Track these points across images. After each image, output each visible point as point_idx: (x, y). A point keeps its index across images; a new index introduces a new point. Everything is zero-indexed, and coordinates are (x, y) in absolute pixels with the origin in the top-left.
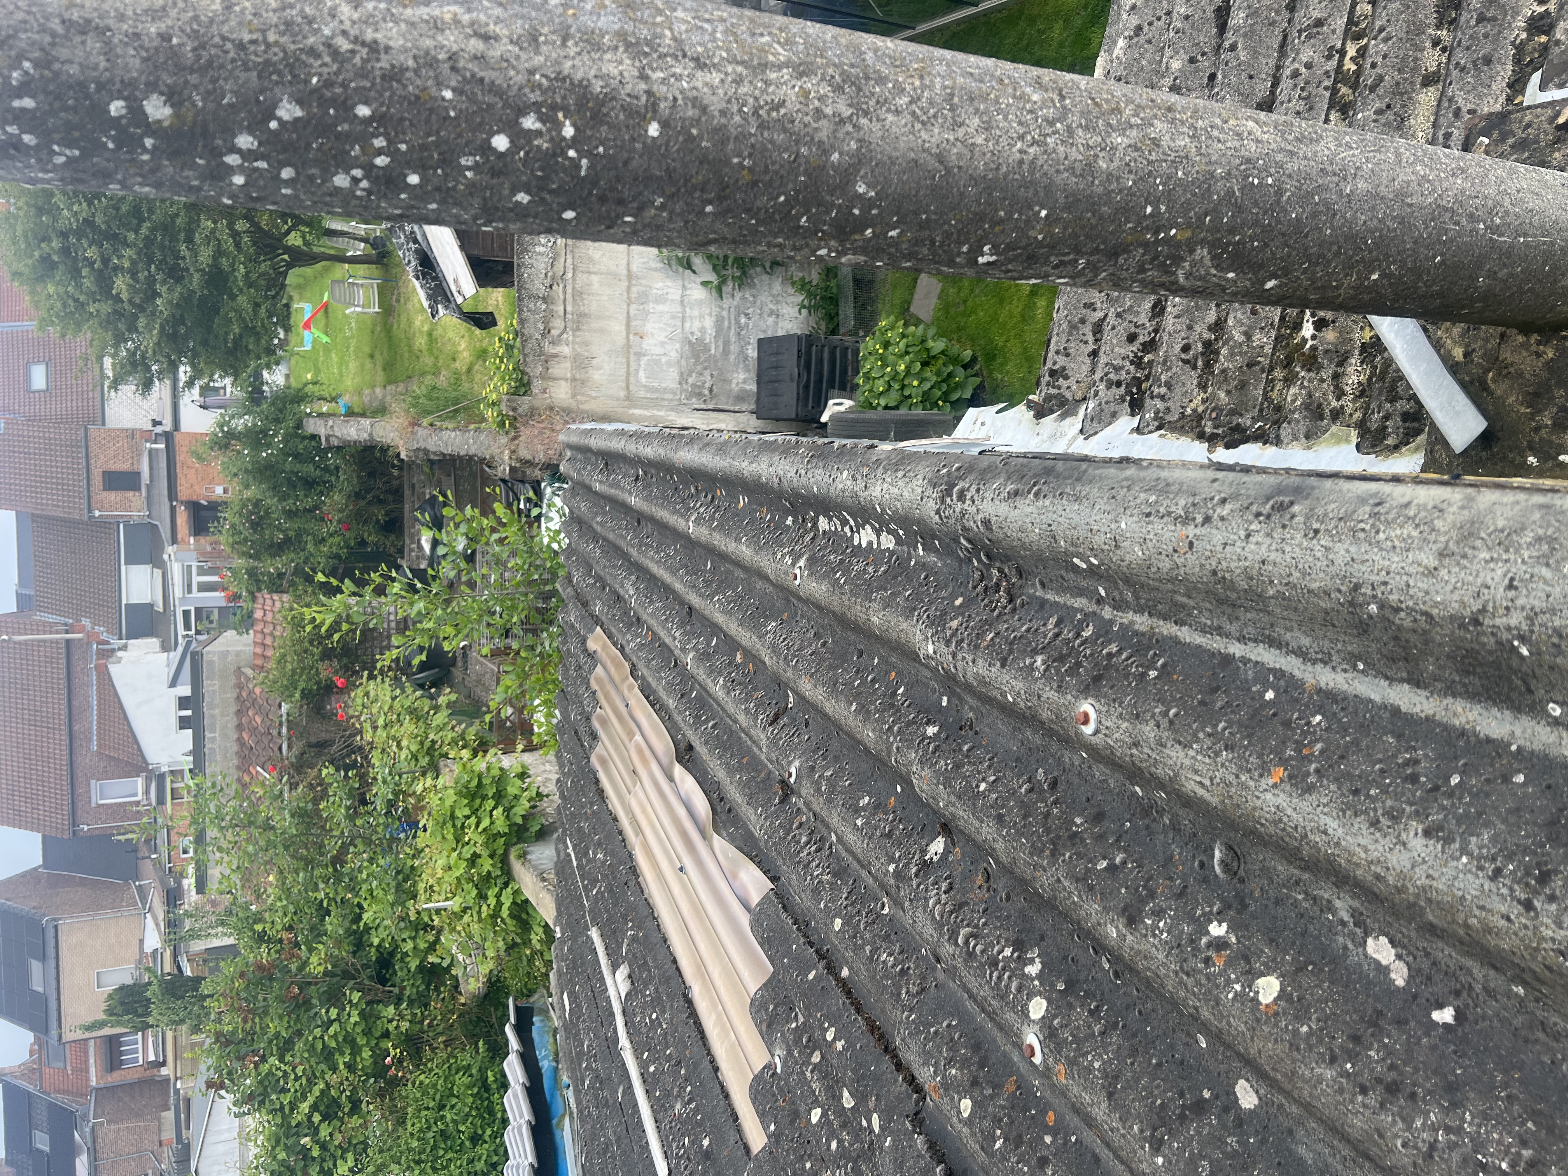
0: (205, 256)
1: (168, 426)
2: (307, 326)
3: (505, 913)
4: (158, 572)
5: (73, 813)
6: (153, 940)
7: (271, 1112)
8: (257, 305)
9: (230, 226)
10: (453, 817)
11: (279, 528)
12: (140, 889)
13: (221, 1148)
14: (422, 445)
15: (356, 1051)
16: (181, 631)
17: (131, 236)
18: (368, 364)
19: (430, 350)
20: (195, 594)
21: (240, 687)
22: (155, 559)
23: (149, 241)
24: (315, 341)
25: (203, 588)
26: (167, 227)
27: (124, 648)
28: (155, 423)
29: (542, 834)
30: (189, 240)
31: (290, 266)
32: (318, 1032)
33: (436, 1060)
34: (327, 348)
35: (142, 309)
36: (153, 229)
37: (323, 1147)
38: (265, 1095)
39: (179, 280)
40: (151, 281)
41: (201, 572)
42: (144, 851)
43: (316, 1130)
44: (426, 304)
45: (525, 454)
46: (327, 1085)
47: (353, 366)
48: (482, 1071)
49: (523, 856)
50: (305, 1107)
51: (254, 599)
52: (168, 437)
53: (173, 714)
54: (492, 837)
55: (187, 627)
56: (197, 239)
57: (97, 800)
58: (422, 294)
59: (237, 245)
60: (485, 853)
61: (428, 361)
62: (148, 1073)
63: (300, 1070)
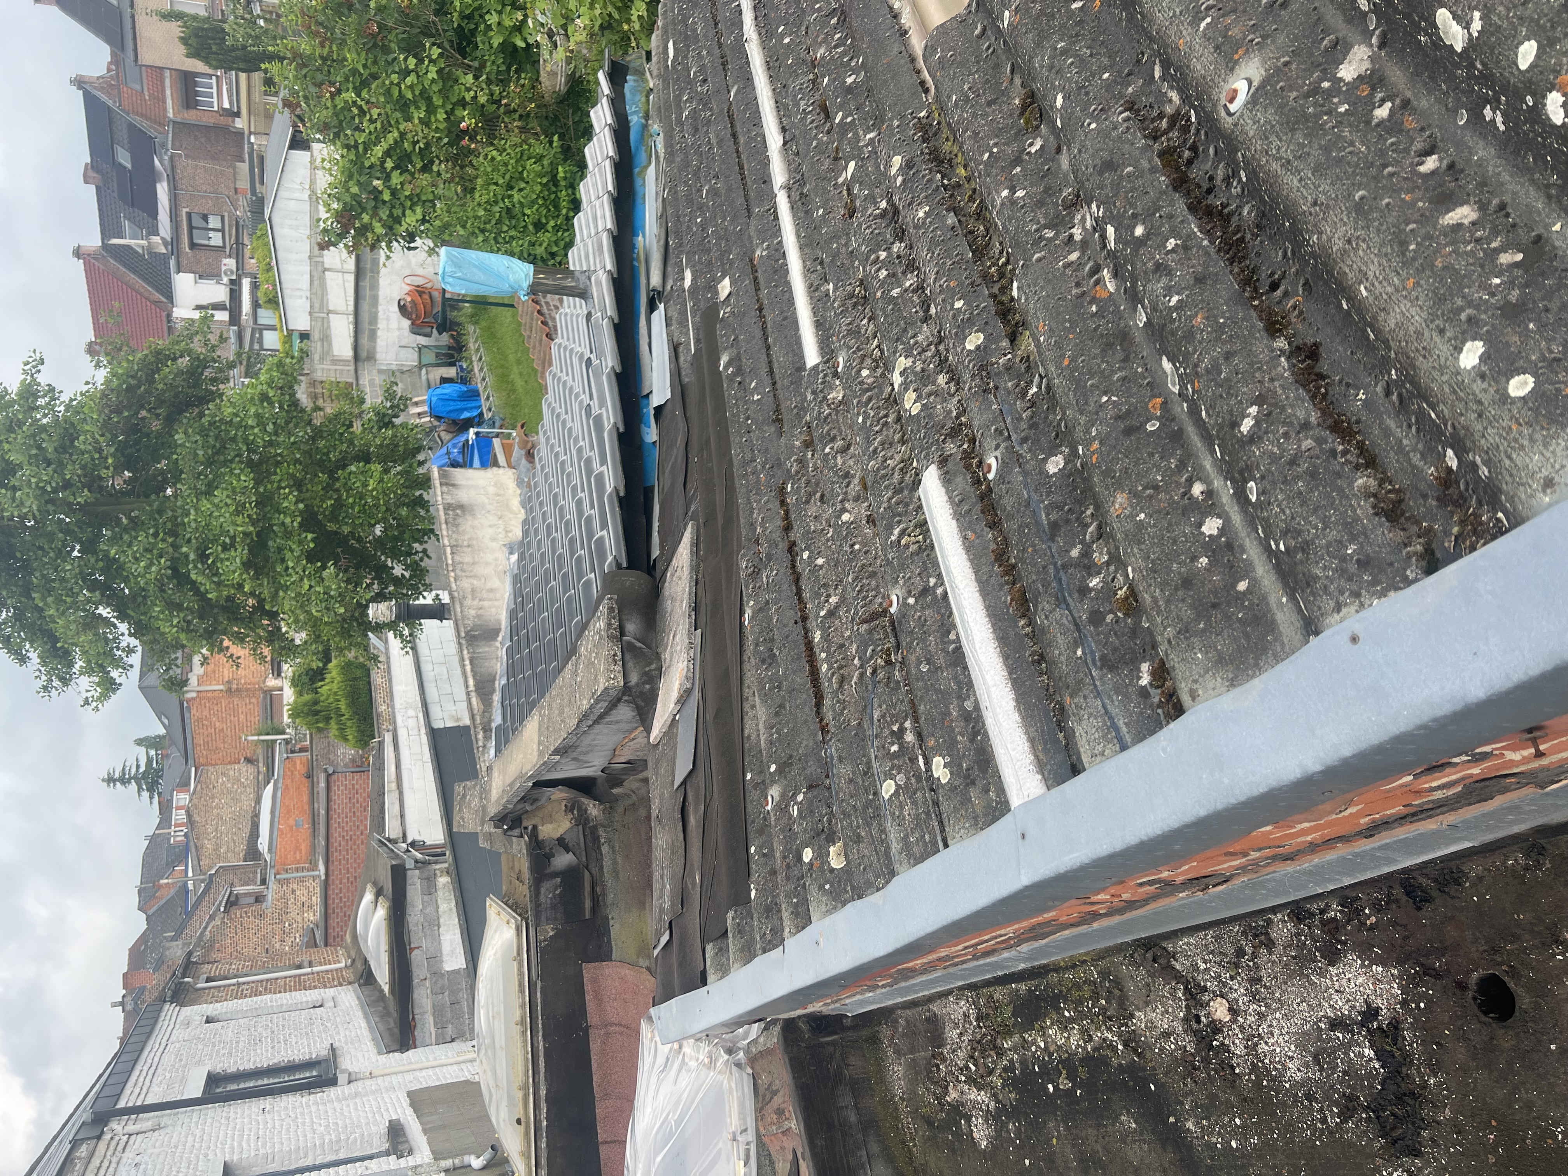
32: (395, 78)
33: (510, 141)
37: (394, 193)
38: (341, 127)
43: (388, 177)
46: (402, 135)
48: (554, 166)
50: (378, 151)
62: (223, 120)
63: (375, 112)
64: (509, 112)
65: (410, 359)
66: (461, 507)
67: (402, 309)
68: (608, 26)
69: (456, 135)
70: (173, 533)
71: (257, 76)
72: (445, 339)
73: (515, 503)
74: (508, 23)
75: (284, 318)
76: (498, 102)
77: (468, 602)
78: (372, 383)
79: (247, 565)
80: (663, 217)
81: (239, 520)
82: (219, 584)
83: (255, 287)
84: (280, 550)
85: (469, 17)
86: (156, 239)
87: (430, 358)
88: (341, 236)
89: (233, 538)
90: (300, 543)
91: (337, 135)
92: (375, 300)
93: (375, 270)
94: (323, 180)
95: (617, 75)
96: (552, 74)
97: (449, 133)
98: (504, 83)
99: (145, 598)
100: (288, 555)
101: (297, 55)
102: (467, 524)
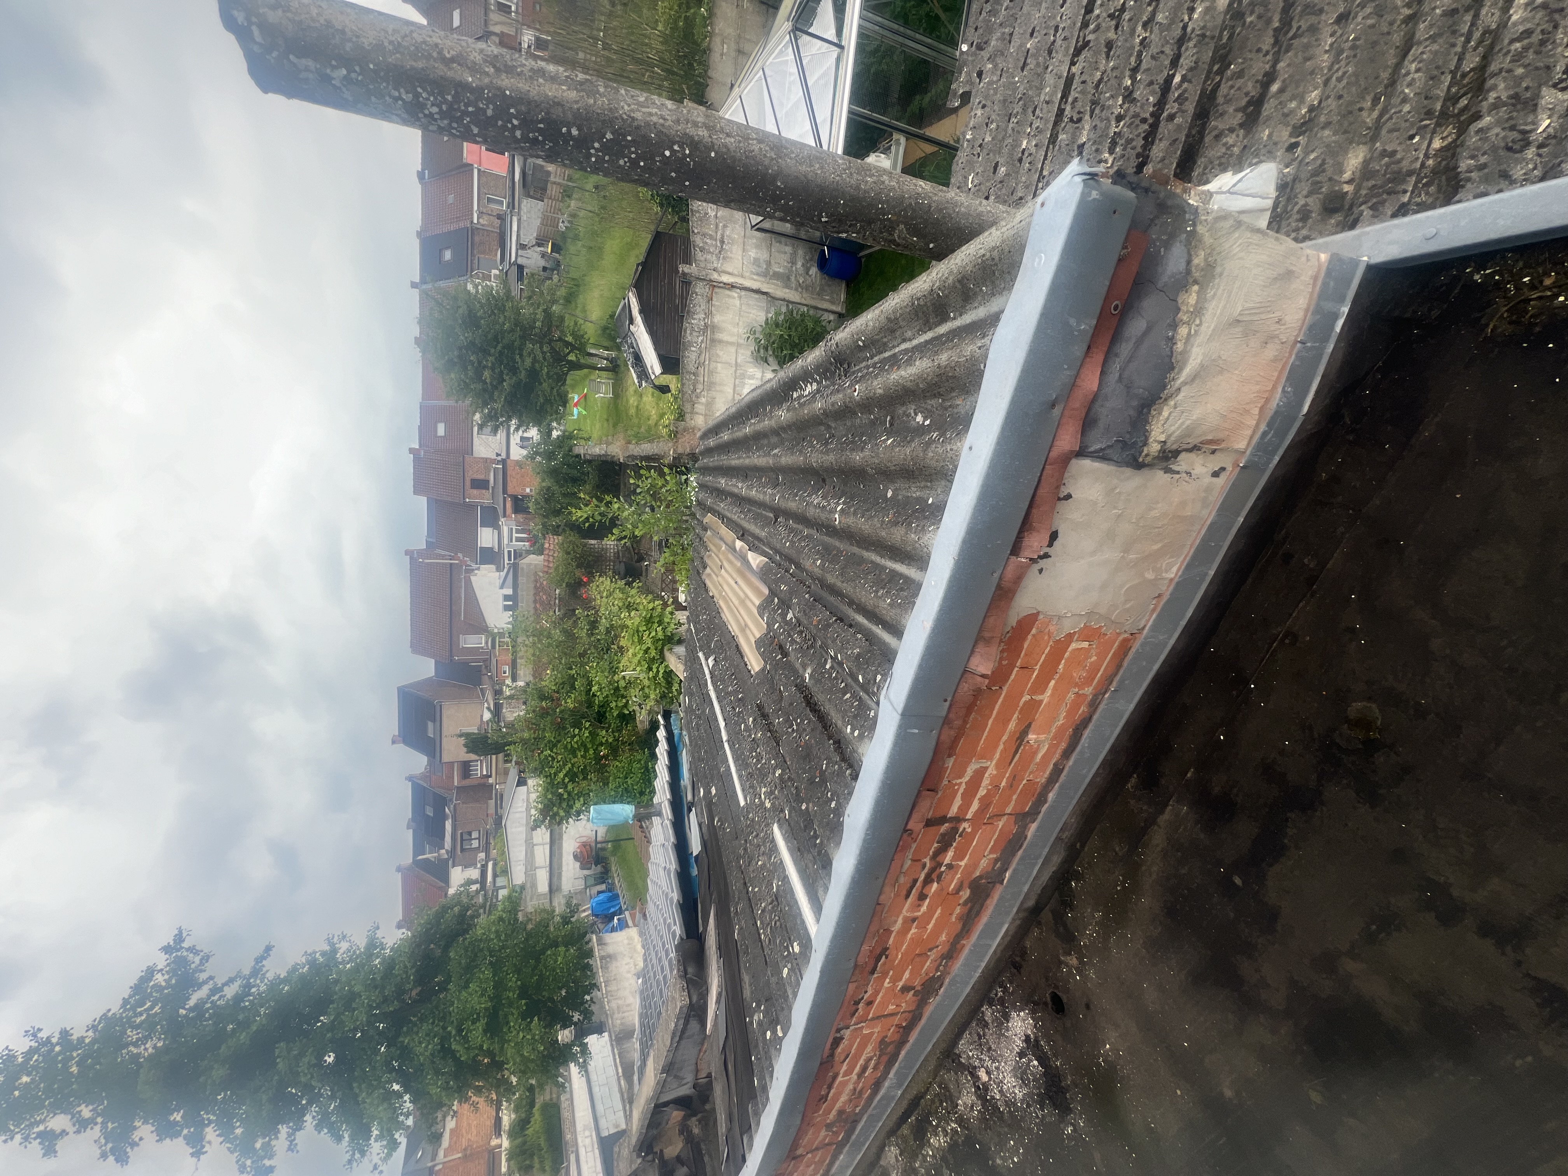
0: (528, 362)
1: (504, 456)
2: (576, 405)
3: (661, 675)
4: (496, 532)
5: (451, 650)
6: (487, 716)
7: (546, 777)
8: (552, 388)
9: (541, 348)
10: (638, 631)
11: (558, 502)
12: (482, 690)
13: (518, 815)
14: (631, 453)
15: (586, 750)
16: (506, 561)
17: (493, 351)
18: (605, 424)
19: (637, 414)
20: (514, 543)
21: (536, 581)
22: (495, 525)
23: (501, 353)
24: (579, 413)
25: (519, 540)
26: (510, 347)
27: (478, 569)
28: (498, 455)
29: (680, 642)
30: (521, 355)
31: (569, 370)
32: (569, 740)
33: (625, 756)
34: (585, 417)
35: (497, 388)
36: (504, 348)
37: (569, 794)
38: (543, 768)
39: (515, 374)
40: (501, 372)
41: (518, 532)
42: (484, 671)
43: (566, 787)
44: (636, 381)
45: (680, 450)
46: (573, 765)
47: (598, 426)
48: (646, 763)
49: (671, 649)
50: (561, 775)
51: (545, 538)
52: (504, 462)
53: (501, 603)
54: (655, 641)
55: (510, 559)
56: (525, 353)
57: (462, 644)
58: (634, 376)
59: (544, 358)
60: (652, 648)
61: (636, 421)
62: (483, 781)
63: (559, 757)
64: (623, 743)
65: (580, 885)
66: (609, 956)
67: (576, 857)
68: (663, 696)
69: (598, 759)
70: (443, 1019)
71: (501, 756)
72: (599, 868)
73: (639, 947)
74: (620, 704)
75: (510, 880)
76: (618, 740)
77: (616, 1016)
78: (559, 904)
79: (485, 1031)
80: (690, 770)
81: (483, 999)
82: (468, 1049)
83: (495, 865)
84: (506, 1016)
85: (602, 706)
86: (443, 851)
87: (591, 881)
88: (543, 821)
89: (478, 1014)
90: (518, 1008)
91: (541, 772)
92: (561, 855)
93: (561, 838)
94: (533, 796)
95: (667, 715)
96: (642, 722)
97: (595, 759)
98: (620, 731)
99: (422, 1071)
100: (511, 1017)
101: (522, 740)
102: (613, 966)
